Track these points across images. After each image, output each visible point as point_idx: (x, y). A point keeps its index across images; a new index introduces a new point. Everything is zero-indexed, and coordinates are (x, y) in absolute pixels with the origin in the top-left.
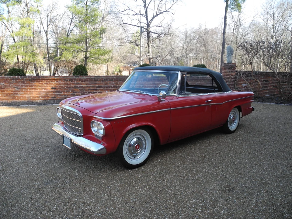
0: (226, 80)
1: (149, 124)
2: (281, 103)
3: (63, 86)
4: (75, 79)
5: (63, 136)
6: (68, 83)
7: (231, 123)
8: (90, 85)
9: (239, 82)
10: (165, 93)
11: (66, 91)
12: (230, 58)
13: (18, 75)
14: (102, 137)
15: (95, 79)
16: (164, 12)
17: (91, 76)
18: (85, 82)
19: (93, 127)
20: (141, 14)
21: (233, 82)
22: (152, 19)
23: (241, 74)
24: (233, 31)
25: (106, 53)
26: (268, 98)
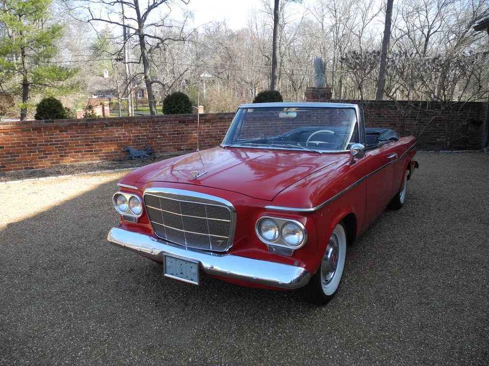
3: (20, 143)
4: (46, 128)
6: (31, 136)
11: (28, 152)
12: (321, 79)
14: (298, 250)
15: (86, 125)
19: (261, 231)
20: (123, 3)
22: (146, 14)
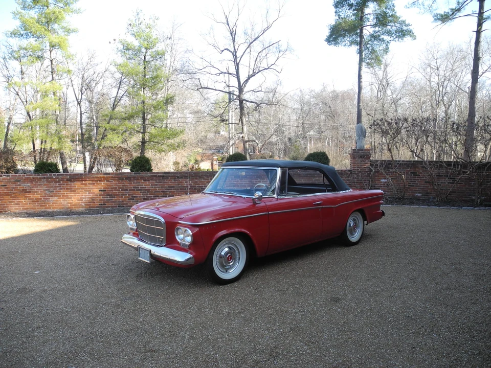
0: (356, 174)
1: (243, 230)
2: (435, 205)
3: (116, 188)
4: (134, 177)
5: (138, 249)
6: (124, 183)
7: (353, 231)
8: (157, 185)
9: (376, 176)
10: (261, 194)
11: (121, 195)
12: (362, 142)
13: (50, 171)
14: (190, 245)
15: (163, 176)
16: (265, 69)
17: (157, 173)
18: (148, 181)
19: (178, 234)
20: (229, 74)
21: (366, 176)
22: (247, 81)
23: (377, 165)
24: (377, 93)
25: (175, 134)
26: (418, 199)
